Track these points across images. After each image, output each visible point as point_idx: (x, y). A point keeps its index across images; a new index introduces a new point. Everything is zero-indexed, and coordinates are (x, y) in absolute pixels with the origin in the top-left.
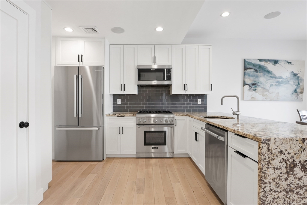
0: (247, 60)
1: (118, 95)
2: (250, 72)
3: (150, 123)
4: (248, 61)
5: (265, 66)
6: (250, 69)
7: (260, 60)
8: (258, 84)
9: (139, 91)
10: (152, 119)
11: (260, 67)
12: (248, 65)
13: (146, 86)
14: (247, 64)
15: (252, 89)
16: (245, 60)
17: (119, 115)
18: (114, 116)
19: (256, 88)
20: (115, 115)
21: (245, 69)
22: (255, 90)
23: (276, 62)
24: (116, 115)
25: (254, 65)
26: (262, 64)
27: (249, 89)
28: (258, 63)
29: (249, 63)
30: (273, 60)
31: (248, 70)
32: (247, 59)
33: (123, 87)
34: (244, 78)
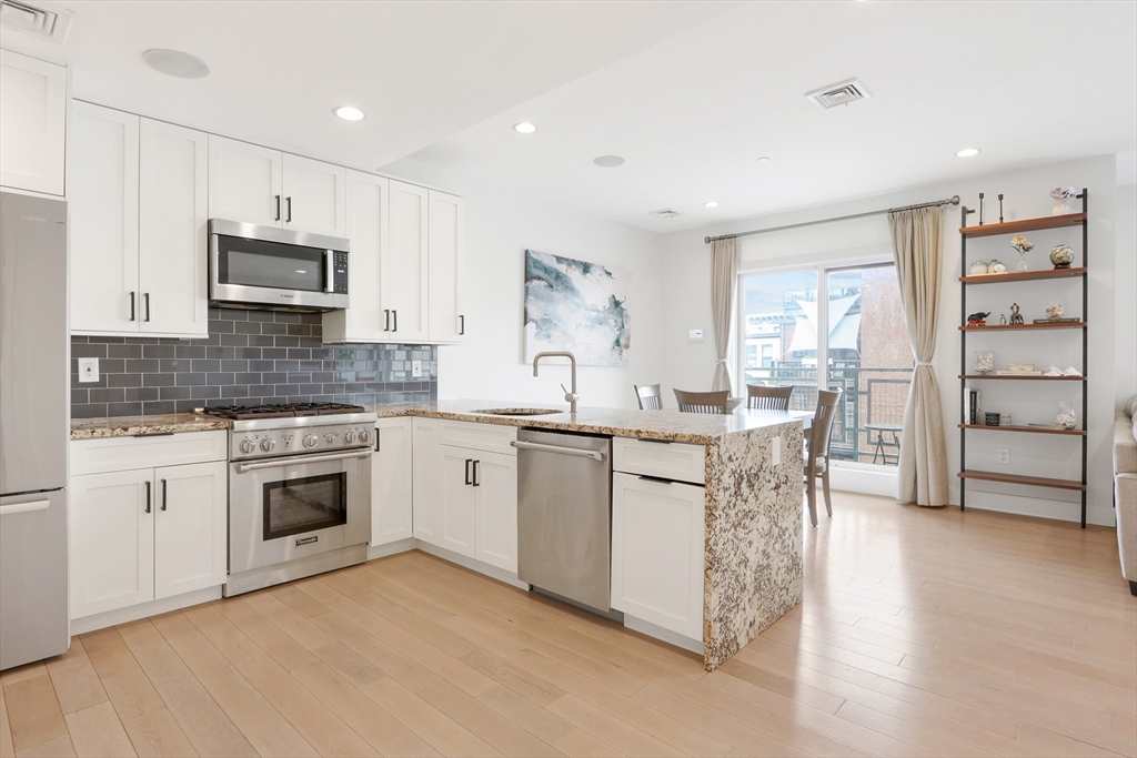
0: (532, 255)
1: (123, 338)
2: (539, 286)
3: (289, 451)
4: (536, 257)
5: (565, 276)
6: (539, 278)
7: (559, 259)
8: (555, 321)
9: (212, 326)
10: (298, 435)
11: (558, 276)
12: (535, 267)
13: (242, 307)
14: (531, 263)
15: (543, 333)
16: (527, 252)
17: (144, 429)
18: (118, 436)
19: (551, 333)
20: (126, 429)
21: (528, 278)
22: (548, 336)
23: (586, 268)
24: (132, 430)
25: (546, 270)
26: (562, 268)
27: (537, 334)
28: (554, 264)
29: (538, 264)
30: (582, 263)
31: (535, 282)
32: (533, 252)
33: (138, 304)
34: (525, 301)
